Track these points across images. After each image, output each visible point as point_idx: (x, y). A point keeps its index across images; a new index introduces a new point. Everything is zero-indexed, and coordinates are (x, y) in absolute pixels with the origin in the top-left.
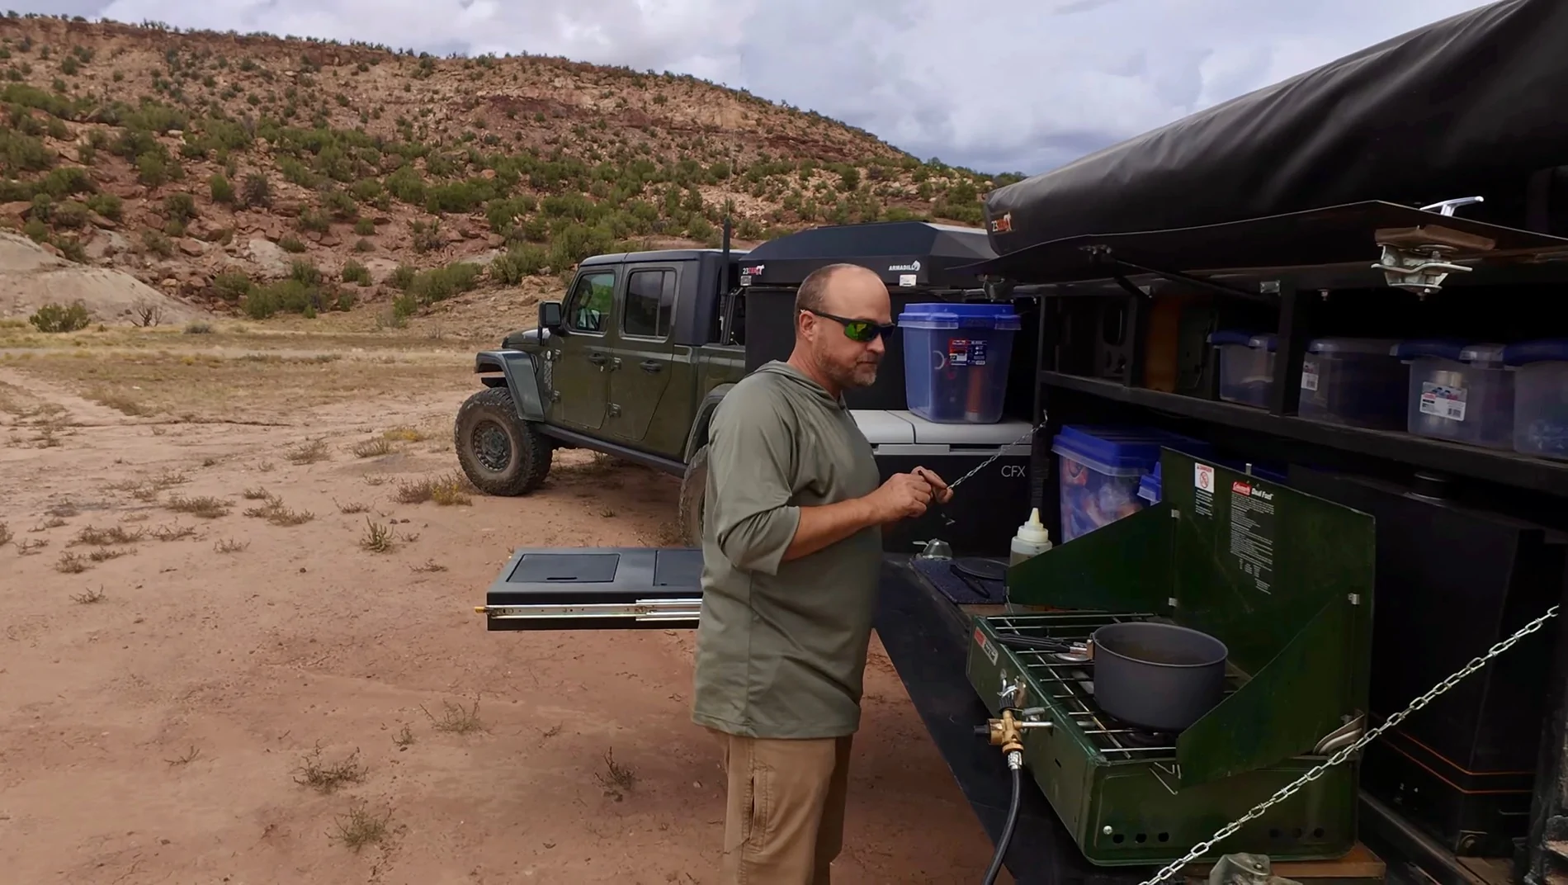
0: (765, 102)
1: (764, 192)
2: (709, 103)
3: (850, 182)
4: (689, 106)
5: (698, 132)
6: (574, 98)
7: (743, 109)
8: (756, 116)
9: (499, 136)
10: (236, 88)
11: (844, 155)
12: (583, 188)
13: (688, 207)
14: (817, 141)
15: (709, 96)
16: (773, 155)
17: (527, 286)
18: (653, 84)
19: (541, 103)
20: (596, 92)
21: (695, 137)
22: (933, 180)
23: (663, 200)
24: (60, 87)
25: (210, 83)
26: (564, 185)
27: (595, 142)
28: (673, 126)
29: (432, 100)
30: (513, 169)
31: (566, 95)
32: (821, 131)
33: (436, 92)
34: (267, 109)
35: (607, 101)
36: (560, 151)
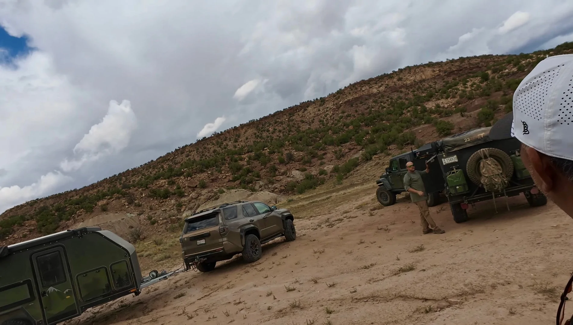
0: (440, 62)
1: (450, 96)
2: (418, 72)
3: (485, 78)
4: (411, 77)
5: (417, 84)
6: (370, 91)
7: (432, 69)
8: (438, 69)
9: (350, 113)
10: (275, 130)
11: (480, 67)
12: (382, 120)
13: (422, 112)
14: (466, 67)
15: (417, 70)
16: (449, 80)
17: (374, 159)
18: (395, 75)
19: (361, 97)
20: (377, 86)
21: (417, 87)
22: (524, 62)
23: (412, 113)
24: (235, 147)
25: (268, 131)
26: (376, 121)
27: (382, 102)
28: (407, 86)
29: (327, 111)
30: (358, 123)
31: (367, 91)
32: (467, 63)
33: (328, 108)
34: (284, 132)
35: (381, 88)
36: (371, 111)
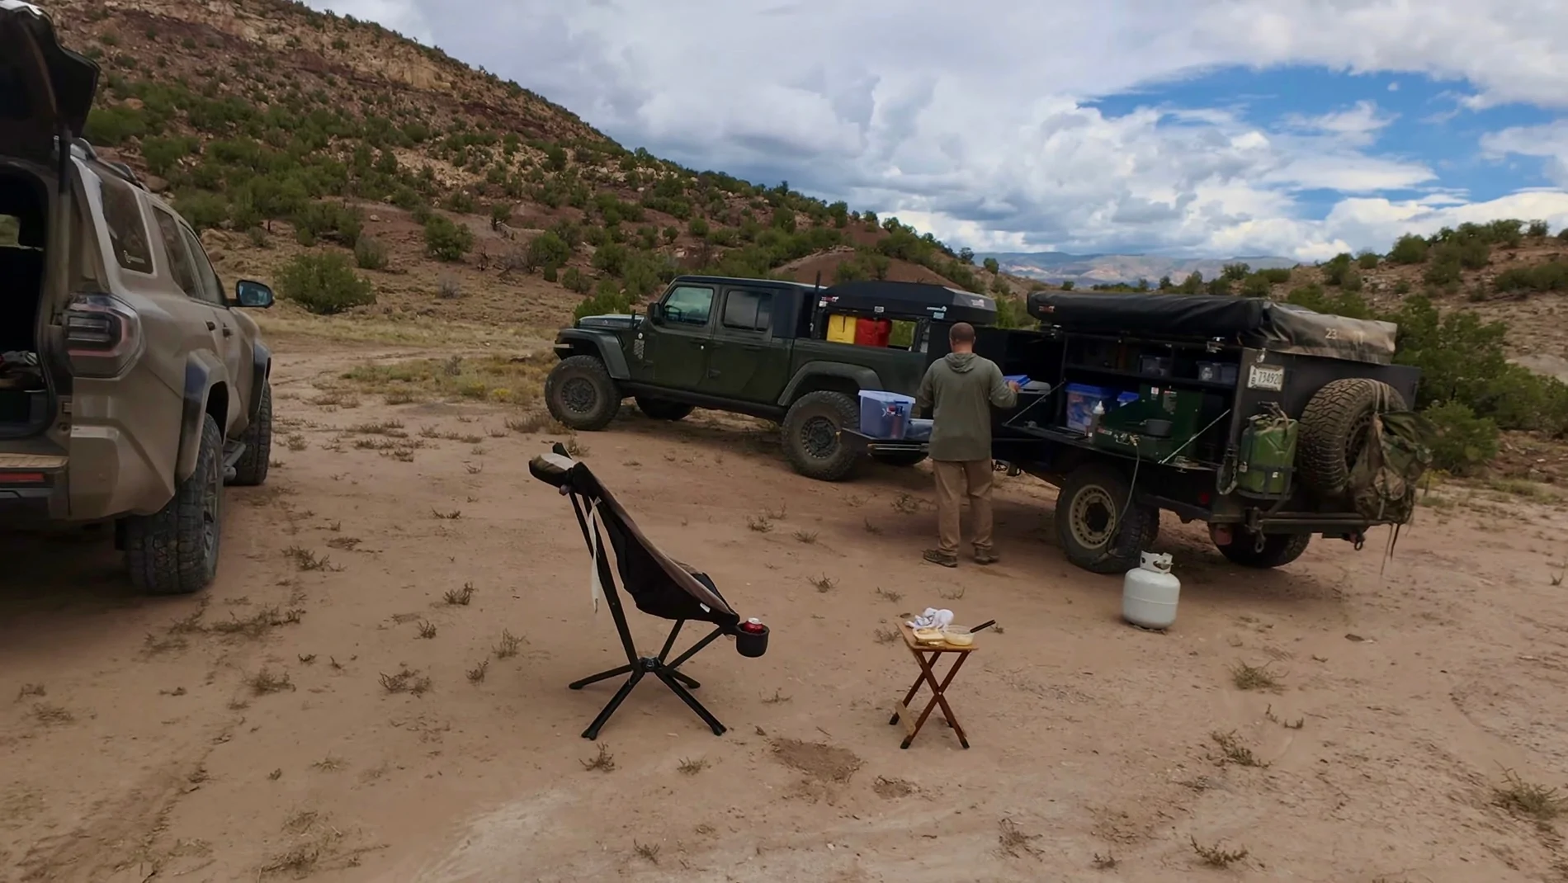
0: (461, 64)
1: (466, 162)
2: (398, 57)
3: (557, 162)
4: (375, 58)
5: (385, 87)
6: (234, 28)
7: (436, 69)
8: (451, 79)
9: (136, 57)
11: (546, 132)
12: (254, 133)
13: (380, 169)
14: (518, 114)
15: (399, 50)
16: (469, 122)
18: (332, 26)
19: (192, 27)
20: (262, 25)
21: (381, 92)
22: (641, 170)
23: (352, 158)
26: (232, 127)
27: (261, 81)
28: (356, 76)
30: (167, 102)
31: (224, 22)
32: (521, 104)
35: (275, 37)
36: (215, 87)
